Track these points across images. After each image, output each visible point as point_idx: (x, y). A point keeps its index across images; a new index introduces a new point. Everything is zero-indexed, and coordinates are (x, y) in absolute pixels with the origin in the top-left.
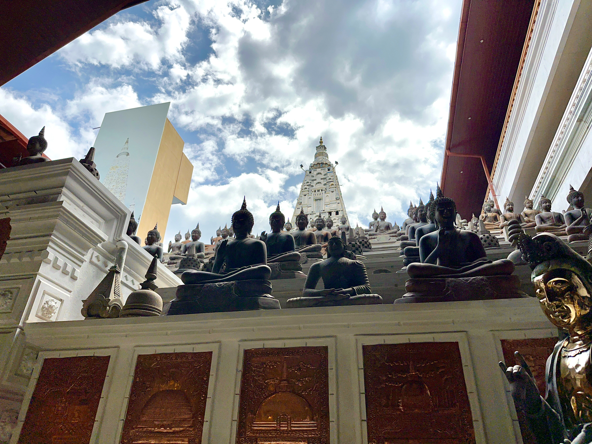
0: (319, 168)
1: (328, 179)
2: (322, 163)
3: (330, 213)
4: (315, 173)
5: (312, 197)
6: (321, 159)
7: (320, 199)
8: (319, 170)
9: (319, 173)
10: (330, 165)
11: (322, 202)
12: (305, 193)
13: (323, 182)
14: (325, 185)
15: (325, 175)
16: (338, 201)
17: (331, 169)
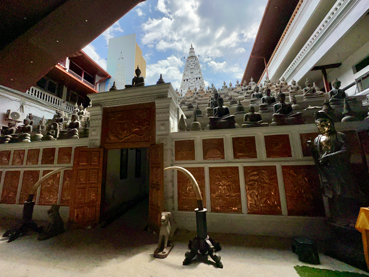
0: (192, 58)
1: (195, 63)
2: (193, 56)
3: (197, 79)
4: (190, 61)
5: (189, 71)
6: (192, 54)
7: (193, 73)
8: (191, 59)
9: (192, 61)
10: (196, 57)
11: (194, 74)
12: (186, 70)
13: (194, 65)
14: (194, 66)
15: (194, 61)
16: (200, 73)
17: (197, 59)
